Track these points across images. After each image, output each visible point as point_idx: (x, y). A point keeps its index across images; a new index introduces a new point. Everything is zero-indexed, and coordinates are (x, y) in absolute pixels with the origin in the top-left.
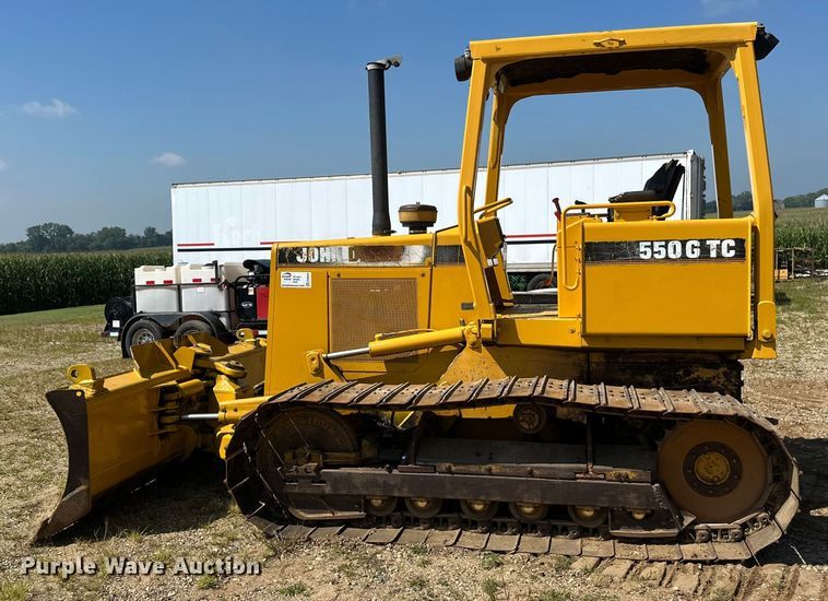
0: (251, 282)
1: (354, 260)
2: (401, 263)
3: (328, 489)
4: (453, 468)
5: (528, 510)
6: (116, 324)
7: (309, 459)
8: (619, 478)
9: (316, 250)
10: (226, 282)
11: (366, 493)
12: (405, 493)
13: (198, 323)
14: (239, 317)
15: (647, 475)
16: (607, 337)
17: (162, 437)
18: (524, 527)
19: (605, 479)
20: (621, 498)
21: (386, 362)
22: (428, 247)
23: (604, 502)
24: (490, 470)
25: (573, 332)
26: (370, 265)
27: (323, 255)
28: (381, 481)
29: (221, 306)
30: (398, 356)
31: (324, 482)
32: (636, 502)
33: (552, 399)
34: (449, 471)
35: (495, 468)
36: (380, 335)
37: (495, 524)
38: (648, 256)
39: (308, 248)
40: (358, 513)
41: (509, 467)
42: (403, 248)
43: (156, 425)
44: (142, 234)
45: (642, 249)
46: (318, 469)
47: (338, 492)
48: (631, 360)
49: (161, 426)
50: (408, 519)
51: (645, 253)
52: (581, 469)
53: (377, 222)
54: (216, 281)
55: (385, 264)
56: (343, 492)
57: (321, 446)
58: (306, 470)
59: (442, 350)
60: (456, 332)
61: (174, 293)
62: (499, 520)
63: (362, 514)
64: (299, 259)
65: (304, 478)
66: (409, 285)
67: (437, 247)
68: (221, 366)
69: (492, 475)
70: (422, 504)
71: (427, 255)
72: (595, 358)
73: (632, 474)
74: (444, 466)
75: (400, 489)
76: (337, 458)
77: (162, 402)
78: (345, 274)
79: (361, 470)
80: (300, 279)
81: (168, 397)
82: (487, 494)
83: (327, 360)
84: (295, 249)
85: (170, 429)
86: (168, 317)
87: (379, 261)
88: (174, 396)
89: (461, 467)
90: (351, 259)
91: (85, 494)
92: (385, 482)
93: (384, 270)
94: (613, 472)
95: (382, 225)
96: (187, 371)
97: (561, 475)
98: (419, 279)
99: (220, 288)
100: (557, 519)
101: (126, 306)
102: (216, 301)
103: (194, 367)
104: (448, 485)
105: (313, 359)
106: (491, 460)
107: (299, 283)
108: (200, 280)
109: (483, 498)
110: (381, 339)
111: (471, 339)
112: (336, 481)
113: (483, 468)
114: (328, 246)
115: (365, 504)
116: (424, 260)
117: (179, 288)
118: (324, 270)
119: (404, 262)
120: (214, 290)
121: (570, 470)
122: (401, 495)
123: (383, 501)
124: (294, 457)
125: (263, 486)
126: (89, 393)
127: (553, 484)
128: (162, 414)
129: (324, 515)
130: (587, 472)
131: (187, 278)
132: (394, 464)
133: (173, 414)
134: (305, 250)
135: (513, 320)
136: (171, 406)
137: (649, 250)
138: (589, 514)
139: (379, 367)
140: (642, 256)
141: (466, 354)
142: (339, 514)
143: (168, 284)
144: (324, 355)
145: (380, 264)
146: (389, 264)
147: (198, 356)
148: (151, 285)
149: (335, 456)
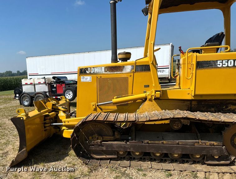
0: (55, 83)
1: (107, 72)
2: (123, 72)
3: (104, 149)
4: (149, 142)
5: (176, 156)
6: (17, 95)
7: (98, 139)
8: (211, 145)
9: (93, 69)
10: (48, 83)
11: (118, 150)
12: (132, 150)
13: (41, 95)
14: (52, 93)
15: (221, 144)
16: (201, 96)
17: (45, 130)
18: (173, 161)
19: (205, 145)
20: (211, 151)
21: (117, 106)
22: (133, 66)
23: (204, 153)
24: (163, 142)
25: (189, 94)
26: (112, 73)
27: (95, 70)
28: (123, 146)
29: (47, 90)
30: (121, 104)
31: (103, 146)
32: (216, 153)
33: (189, 118)
34: (148, 143)
35: (165, 142)
36: (116, 97)
37: (162, 160)
38: (221, 66)
39: (90, 68)
40: (114, 156)
41: (170, 142)
42: (124, 67)
43: (43, 127)
44: (16, 73)
45: (218, 63)
46: (101, 142)
47: (108, 150)
48: (206, 103)
49: (45, 127)
50: (131, 158)
51: (220, 65)
52: (197, 142)
53: (113, 58)
54: (45, 83)
55: (117, 73)
56: (110, 150)
57: (101, 134)
58: (97, 142)
59: (137, 101)
60: (143, 95)
61: (33, 87)
62: (164, 159)
63: (116, 156)
64: (87, 72)
65: (96, 145)
66: (126, 79)
67: (136, 66)
68: (60, 108)
69: (164, 144)
70: (138, 154)
71: (132, 69)
72: (193, 103)
73: (215, 143)
74: (146, 141)
75: (130, 149)
76: (107, 138)
77: (45, 120)
78: (103, 76)
79: (116, 142)
80: (87, 79)
81: (46, 118)
82: (162, 151)
83: (98, 105)
84: (86, 68)
85: (47, 128)
86: (32, 93)
87: (115, 72)
88: (48, 118)
89: (152, 142)
90: (105, 71)
91: (25, 151)
92: (124, 146)
93: (117, 75)
94: (208, 143)
95: (115, 59)
96: (50, 109)
97: (189, 144)
98: (129, 78)
99: (46, 85)
100: (185, 158)
101: (20, 90)
102: (45, 88)
103: (52, 108)
104: (147, 148)
105: (93, 105)
106: (163, 139)
107: (87, 80)
108: (40, 83)
109: (160, 152)
110: (116, 98)
111: (149, 97)
112: (107, 146)
113: (161, 142)
114: (97, 67)
115: (117, 153)
116: (131, 70)
117: (34, 85)
118: (96, 75)
119: (124, 72)
120: (44, 85)
121: (193, 142)
122: (130, 151)
123: (123, 152)
124: (92, 138)
125: (82, 147)
126: (25, 118)
127: (186, 147)
128: (45, 123)
129: (103, 157)
130: (199, 143)
131: (36, 82)
132: (128, 140)
133: (48, 123)
134: (89, 69)
135: (166, 91)
136: (47, 121)
137: (221, 64)
138: (198, 157)
139: (115, 108)
140: (218, 66)
141: (147, 102)
142: (108, 156)
143: (31, 84)
144: (97, 104)
145: (115, 73)
146: (119, 73)
147: (53, 105)
148: (26, 84)
149: (106, 138)
